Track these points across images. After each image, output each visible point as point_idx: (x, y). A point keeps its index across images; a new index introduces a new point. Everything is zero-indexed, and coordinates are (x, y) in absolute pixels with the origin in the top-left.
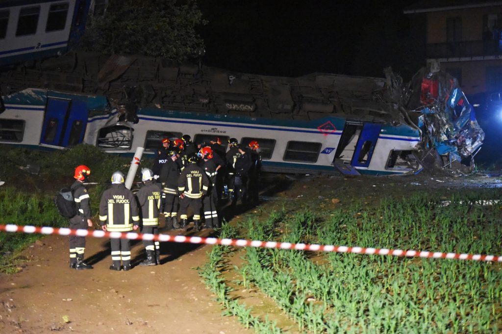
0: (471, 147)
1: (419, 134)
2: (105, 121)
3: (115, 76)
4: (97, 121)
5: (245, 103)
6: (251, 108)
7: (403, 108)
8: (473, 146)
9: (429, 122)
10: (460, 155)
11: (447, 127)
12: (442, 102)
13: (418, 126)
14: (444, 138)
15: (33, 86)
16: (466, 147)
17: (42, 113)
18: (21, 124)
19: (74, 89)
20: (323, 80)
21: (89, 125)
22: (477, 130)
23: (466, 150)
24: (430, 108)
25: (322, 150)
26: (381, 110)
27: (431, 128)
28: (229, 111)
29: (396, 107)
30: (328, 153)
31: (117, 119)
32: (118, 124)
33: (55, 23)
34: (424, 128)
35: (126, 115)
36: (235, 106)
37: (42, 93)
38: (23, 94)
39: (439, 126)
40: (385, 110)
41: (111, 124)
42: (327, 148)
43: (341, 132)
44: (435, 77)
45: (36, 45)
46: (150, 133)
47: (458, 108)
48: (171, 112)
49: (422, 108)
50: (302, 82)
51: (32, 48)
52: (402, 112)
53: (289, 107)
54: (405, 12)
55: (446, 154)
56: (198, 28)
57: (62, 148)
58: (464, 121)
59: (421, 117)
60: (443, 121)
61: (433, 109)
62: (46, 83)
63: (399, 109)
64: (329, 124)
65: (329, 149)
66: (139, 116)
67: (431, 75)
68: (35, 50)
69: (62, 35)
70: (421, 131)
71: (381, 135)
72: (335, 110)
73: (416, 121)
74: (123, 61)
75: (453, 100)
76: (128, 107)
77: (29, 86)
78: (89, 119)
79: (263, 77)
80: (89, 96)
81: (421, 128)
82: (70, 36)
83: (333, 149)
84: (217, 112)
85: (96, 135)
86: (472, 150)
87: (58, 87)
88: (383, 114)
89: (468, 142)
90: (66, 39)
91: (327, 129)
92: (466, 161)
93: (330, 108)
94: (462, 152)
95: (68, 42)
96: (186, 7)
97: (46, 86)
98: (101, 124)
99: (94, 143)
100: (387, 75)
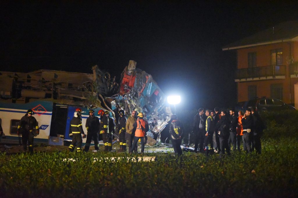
1: (112, 115)
7: (101, 96)
8: (162, 126)
9: (120, 106)
10: (151, 132)
11: (136, 110)
12: (136, 92)
13: (111, 109)
16: (157, 126)
20: (48, 74)
22: (168, 114)
23: (156, 128)
26: (82, 97)
29: (95, 94)
30: (44, 129)
40: (85, 97)
42: (42, 125)
43: (51, 113)
44: (133, 73)
49: (117, 96)
52: (100, 98)
53: (8, 93)
54: (223, 50)
59: (113, 102)
60: (132, 106)
61: (126, 96)
63: (97, 96)
64: (40, 107)
65: (44, 126)
67: (130, 72)
70: (114, 113)
71: (82, 116)
72: (46, 97)
73: (109, 105)
81: (114, 111)
83: (48, 126)
86: (160, 128)
88: (84, 100)
89: (159, 122)
91: (39, 110)
93: (43, 94)
94: (153, 130)
100: (94, 71)
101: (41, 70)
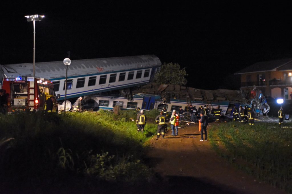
0: (266, 111)
2: (160, 102)
3: (163, 90)
4: (158, 103)
5: (200, 97)
6: (201, 99)
7: (246, 99)
8: (267, 110)
9: (254, 103)
10: (263, 113)
11: (259, 105)
12: (258, 98)
14: (258, 108)
15: (140, 93)
17: (142, 100)
18: (136, 103)
19: (151, 93)
20: (222, 91)
21: (155, 104)
22: (267, 106)
23: (264, 111)
24: (254, 99)
25: (222, 111)
27: (255, 105)
28: (196, 100)
29: (244, 99)
31: (163, 102)
32: (163, 104)
33: (146, 75)
34: (253, 105)
35: (166, 101)
36: (197, 98)
37: (143, 95)
38: (137, 95)
39: (257, 104)
40: (241, 100)
41: (161, 104)
43: (228, 106)
44: (255, 90)
45: (141, 81)
46: (173, 106)
47: (262, 99)
48: (178, 100)
49: (251, 99)
50: (216, 91)
51: (140, 82)
53: (212, 99)
54: (235, 74)
55: (259, 113)
56: (186, 77)
57: (148, 110)
58: (263, 103)
59: (252, 102)
62: (143, 92)
63: (245, 99)
65: (224, 111)
66: (170, 101)
67: (254, 89)
68: (141, 83)
69: (148, 79)
72: (226, 99)
73: (250, 103)
74: (165, 86)
75: (260, 97)
76: (167, 99)
77: (139, 93)
78: (156, 102)
79: (205, 90)
80: (155, 96)
82: (150, 79)
84: (192, 100)
85: (157, 106)
87: (147, 93)
89: (265, 109)
90: (149, 79)
92: (264, 115)
93: (224, 99)
95: (149, 80)
96: (182, 70)
97: (144, 93)
98: (159, 103)
99: (157, 109)
100: (241, 90)
101: (219, 89)
